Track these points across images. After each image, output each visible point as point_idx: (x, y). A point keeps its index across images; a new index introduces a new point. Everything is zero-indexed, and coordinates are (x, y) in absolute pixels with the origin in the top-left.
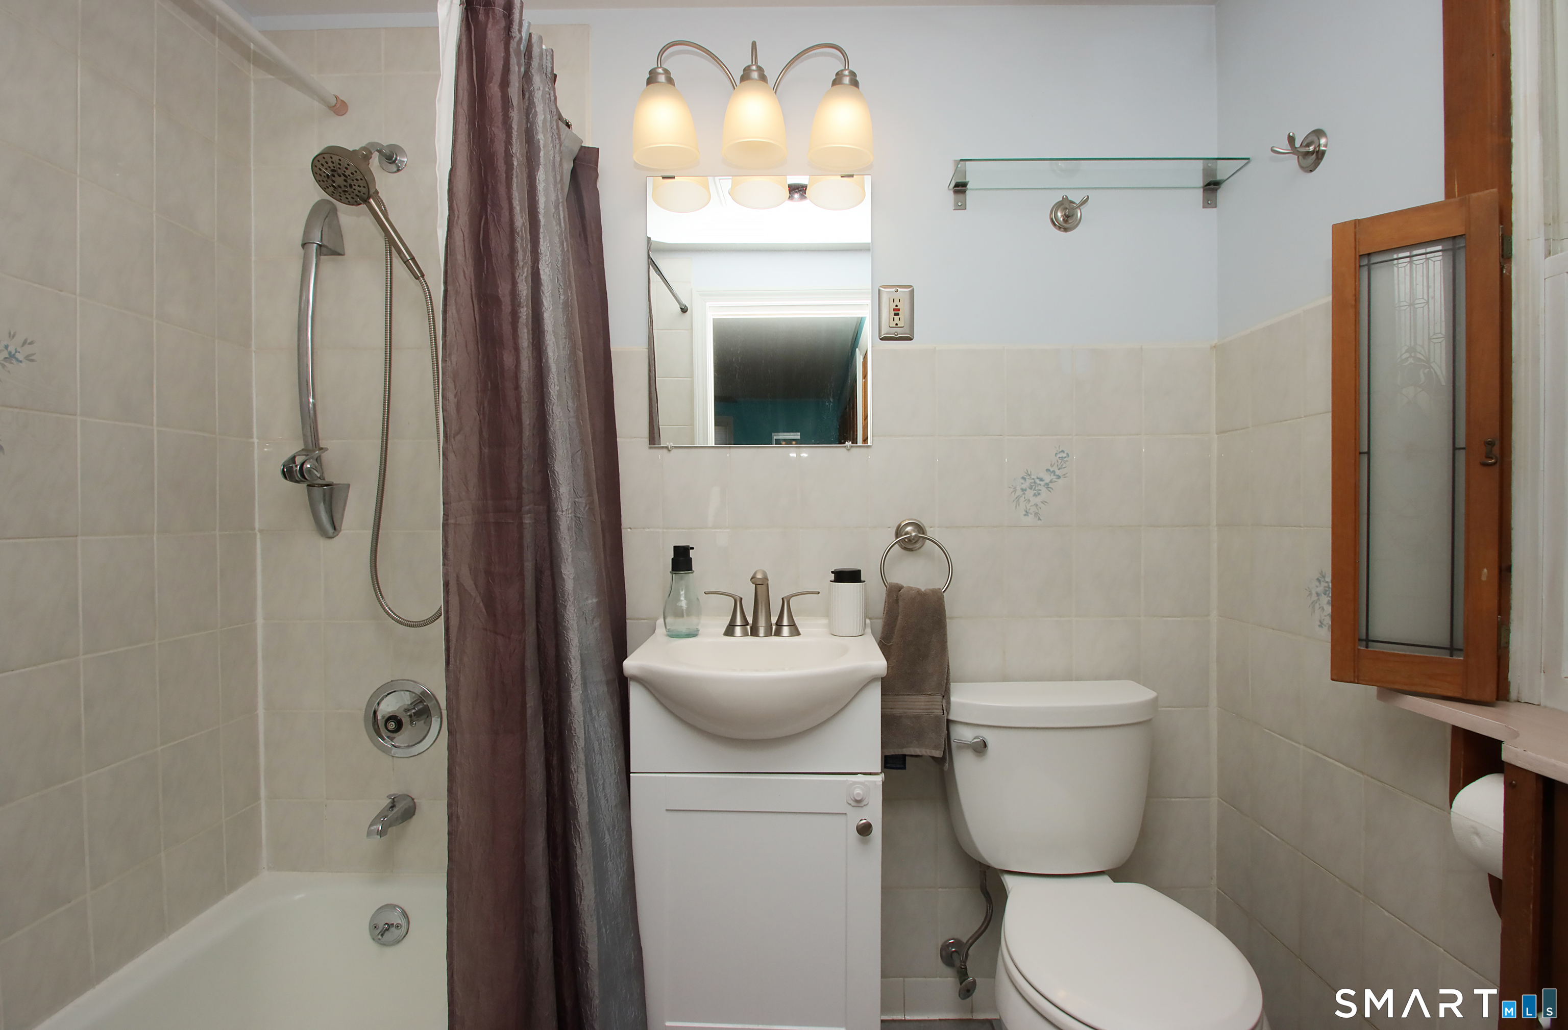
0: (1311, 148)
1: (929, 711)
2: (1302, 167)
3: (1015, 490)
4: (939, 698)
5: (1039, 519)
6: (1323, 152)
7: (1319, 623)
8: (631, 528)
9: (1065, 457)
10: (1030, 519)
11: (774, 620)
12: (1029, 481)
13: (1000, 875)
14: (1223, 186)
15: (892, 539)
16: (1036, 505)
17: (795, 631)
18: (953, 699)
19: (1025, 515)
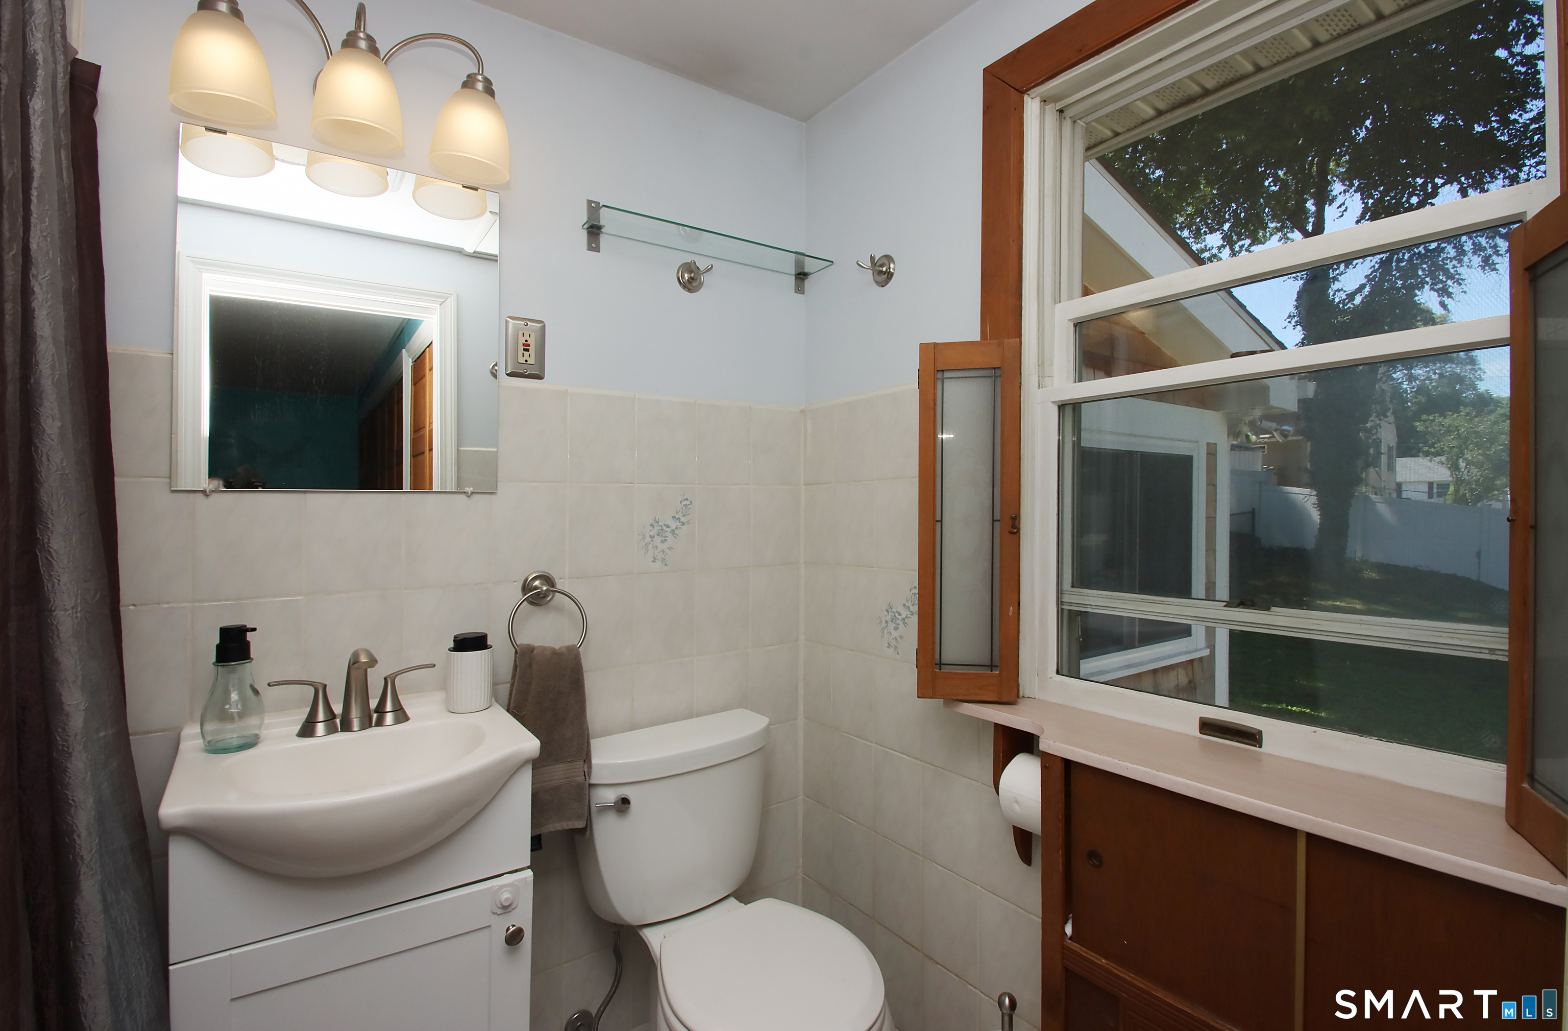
0: (884, 269)
1: (569, 780)
2: (877, 283)
3: (644, 538)
4: (581, 763)
5: (666, 565)
6: (892, 274)
7: (888, 645)
8: (134, 605)
9: (689, 505)
10: (658, 565)
11: (373, 703)
12: (657, 528)
13: (638, 931)
14: (810, 277)
15: (518, 596)
16: (663, 551)
17: (401, 716)
18: (595, 761)
19: (653, 561)
